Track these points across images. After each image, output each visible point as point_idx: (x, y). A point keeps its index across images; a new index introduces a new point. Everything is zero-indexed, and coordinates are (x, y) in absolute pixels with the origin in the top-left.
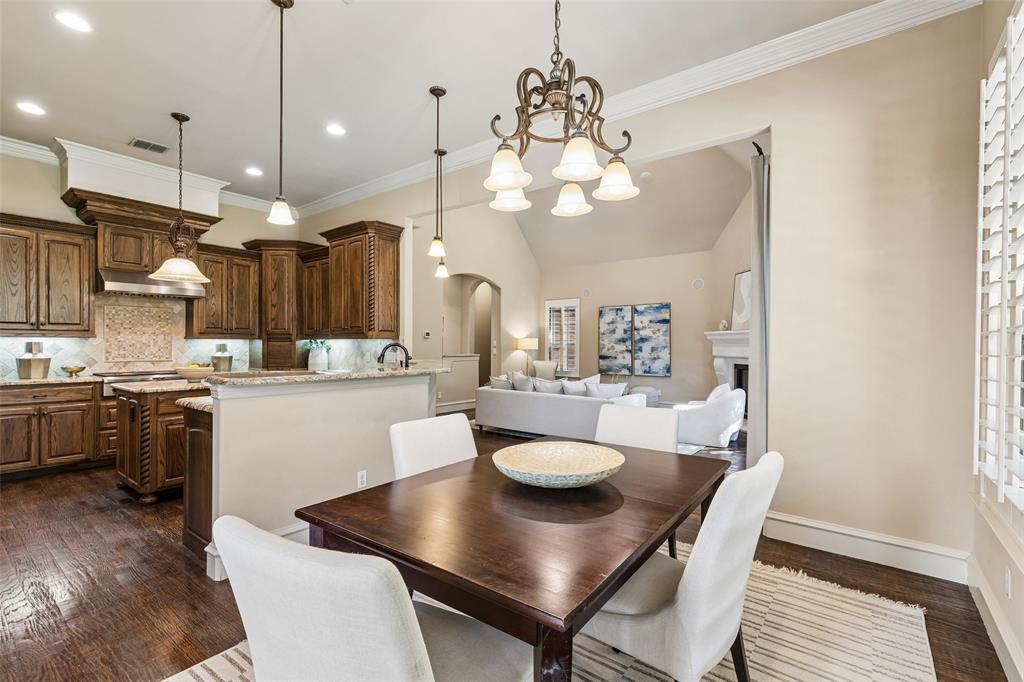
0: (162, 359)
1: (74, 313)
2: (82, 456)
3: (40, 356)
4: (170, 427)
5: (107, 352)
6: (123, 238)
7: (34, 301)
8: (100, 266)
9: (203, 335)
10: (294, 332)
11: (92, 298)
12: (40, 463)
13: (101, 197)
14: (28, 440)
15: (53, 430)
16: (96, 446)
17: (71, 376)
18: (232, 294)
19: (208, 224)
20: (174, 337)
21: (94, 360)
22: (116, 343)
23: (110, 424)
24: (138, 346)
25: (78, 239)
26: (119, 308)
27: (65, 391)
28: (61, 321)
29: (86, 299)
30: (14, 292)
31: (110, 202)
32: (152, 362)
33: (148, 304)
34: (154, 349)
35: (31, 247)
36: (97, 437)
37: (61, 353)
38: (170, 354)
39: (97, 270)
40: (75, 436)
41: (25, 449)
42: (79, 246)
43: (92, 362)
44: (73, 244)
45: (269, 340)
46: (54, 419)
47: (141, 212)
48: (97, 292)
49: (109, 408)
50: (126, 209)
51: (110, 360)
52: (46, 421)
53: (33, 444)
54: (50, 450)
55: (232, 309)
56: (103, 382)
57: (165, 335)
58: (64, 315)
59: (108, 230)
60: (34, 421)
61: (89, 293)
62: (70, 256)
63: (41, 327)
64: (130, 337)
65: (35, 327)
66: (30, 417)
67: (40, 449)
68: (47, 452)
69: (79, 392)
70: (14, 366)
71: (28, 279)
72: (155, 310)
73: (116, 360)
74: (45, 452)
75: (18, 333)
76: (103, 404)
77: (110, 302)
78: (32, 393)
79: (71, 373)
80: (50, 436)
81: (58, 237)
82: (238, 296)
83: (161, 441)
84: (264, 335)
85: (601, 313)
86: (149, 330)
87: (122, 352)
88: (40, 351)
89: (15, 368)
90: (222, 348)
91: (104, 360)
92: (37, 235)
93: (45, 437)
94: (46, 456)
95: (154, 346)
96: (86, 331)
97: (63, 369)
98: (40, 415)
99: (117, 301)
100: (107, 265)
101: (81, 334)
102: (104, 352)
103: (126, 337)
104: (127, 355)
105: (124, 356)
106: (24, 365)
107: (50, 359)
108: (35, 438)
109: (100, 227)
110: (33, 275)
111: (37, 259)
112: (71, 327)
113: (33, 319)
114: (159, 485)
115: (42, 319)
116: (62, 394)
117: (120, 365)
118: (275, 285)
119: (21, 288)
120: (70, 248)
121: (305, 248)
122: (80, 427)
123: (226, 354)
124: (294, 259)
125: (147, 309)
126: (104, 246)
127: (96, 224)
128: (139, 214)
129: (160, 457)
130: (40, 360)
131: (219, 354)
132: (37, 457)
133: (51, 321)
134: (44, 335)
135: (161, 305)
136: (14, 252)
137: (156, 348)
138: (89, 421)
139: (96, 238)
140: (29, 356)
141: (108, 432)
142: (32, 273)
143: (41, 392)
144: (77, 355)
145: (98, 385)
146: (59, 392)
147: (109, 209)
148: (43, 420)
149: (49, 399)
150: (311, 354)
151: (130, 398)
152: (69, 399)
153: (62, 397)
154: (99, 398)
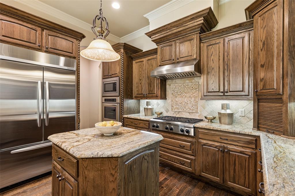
0: (194, 111)
3: (150, 107)
5: (172, 106)
6: (165, 48)
7: (144, 85)
8: (158, 65)
13: (154, 32)
21: (168, 110)
22: (175, 102)
24: (183, 104)
26: (176, 85)
27: (142, 123)
28: (151, 93)
29: (157, 82)
30: (141, 83)
32: (189, 113)
33: (187, 81)
38: (197, 108)
47: (168, 31)
50: (163, 33)
51: (173, 110)
57: (195, 97)
64: (180, 99)
69: (145, 124)
71: (143, 77)
72: (190, 84)
73: (176, 110)
77: (173, 82)
79: (158, 115)
84: (255, 96)
86: (188, 95)
87: (177, 107)
91: (171, 110)
95: (190, 104)
97: (155, 113)
99: (175, 81)
100: (160, 64)
101: (156, 98)
104: (179, 108)
105: (178, 109)
107: (153, 108)
109: (158, 47)
117: (177, 113)
119: (142, 81)
123: (229, 111)
125: (187, 84)
126: (159, 56)
131: (223, 112)
134: (147, 99)
135: (193, 81)
137: (191, 105)
140: (147, 107)
144: (163, 107)
147: (157, 36)
152: (142, 127)
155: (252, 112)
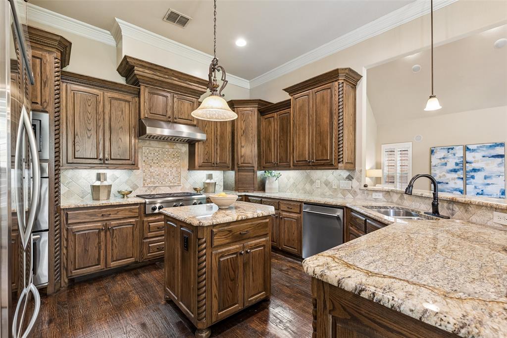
0: (175, 184)
1: (126, 151)
2: (132, 260)
3: (106, 183)
4: (222, 260)
5: (144, 180)
6: (156, 96)
7: (101, 142)
8: (142, 117)
9: (202, 167)
10: (256, 165)
11: (137, 141)
12: (106, 267)
13: (144, 64)
14: (99, 248)
15: (115, 240)
16: (141, 252)
17: (124, 197)
18: (217, 139)
19: (206, 88)
20: (182, 169)
21: (136, 185)
22: (149, 173)
23: (150, 234)
24: (162, 175)
25: (128, 98)
26: (151, 149)
27: (122, 210)
28: (118, 157)
29: (133, 141)
30: (89, 136)
31: (149, 68)
32: (170, 187)
33: (167, 146)
34: (170, 177)
35: (100, 102)
36: (142, 244)
37: (117, 181)
38: (180, 181)
39: (140, 119)
40: (128, 245)
41: (97, 256)
42: (129, 102)
43: (135, 187)
44: (126, 101)
45: (239, 171)
46: (115, 232)
47: (167, 76)
48: (140, 136)
49: (149, 222)
50: (158, 74)
51: (146, 185)
52: (110, 233)
53: (102, 251)
54: (112, 256)
55: (217, 149)
56: (145, 203)
57: (177, 167)
58: (120, 153)
59: (147, 90)
60: (103, 234)
61: (135, 136)
62: (124, 109)
63: (106, 162)
64: (157, 169)
65: (102, 162)
66: (100, 230)
67: (106, 255)
68: (110, 257)
69: (130, 211)
70: (89, 190)
71: (97, 126)
72: (171, 150)
73: (150, 185)
74: (109, 258)
75: (92, 167)
76: (145, 219)
77: (146, 144)
78: (102, 212)
79: (124, 195)
80: (112, 245)
81: (116, 95)
82: (220, 141)
83: (215, 274)
84: (236, 167)
85: (432, 152)
86: (168, 164)
87: (152, 180)
88: (105, 180)
89: (90, 191)
90: (210, 177)
91: (142, 185)
92: (103, 93)
93: (109, 246)
94: (110, 261)
95: (171, 175)
96: (132, 165)
97: (119, 192)
98: (106, 229)
99: (150, 144)
100: (146, 116)
101: (130, 167)
102: (142, 180)
103: (155, 169)
104: (156, 181)
105: (154, 183)
106: (95, 189)
107: (111, 185)
108: (103, 247)
109: (142, 88)
110: (101, 123)
111: (103, 111)
112: (124, 162)
113: (101, 156)
114: (214, 320)
115: (107, 156)
116: (120, 213)
117: (152, 189)
118: (244, 132)
119: (93, 132)
120: (123, 103)
121: (263, 105)
122: (131, 237)
123: (212, 181)
124: (256, 113)
125: (167, 150)
126: (144, 102)
127: (139, 86)
128: (166, 78)
129: (215, 291)
130: (106, 186)
131: (208, 181)
132: (104, 262)
133: (112, 157)
134: (108, 168)
135: (175, 147)
136: (89, 106)
137: (172, 177)
138: (137, 232)
139: (139, 97)
140: (98, 183)
141: (148, 240)
142: (100, 121)
143: (107, 211)
144: (126, 182)
145: (142, 205)
146: (118, 211)
147: (148, 73)
148: (108, 233)
149: (112, 217)
150: (267, 182)
151: (181, 226)
152: (125, 216)
153: (120, 215)
154: (143, 215)
155: (222, 180)
